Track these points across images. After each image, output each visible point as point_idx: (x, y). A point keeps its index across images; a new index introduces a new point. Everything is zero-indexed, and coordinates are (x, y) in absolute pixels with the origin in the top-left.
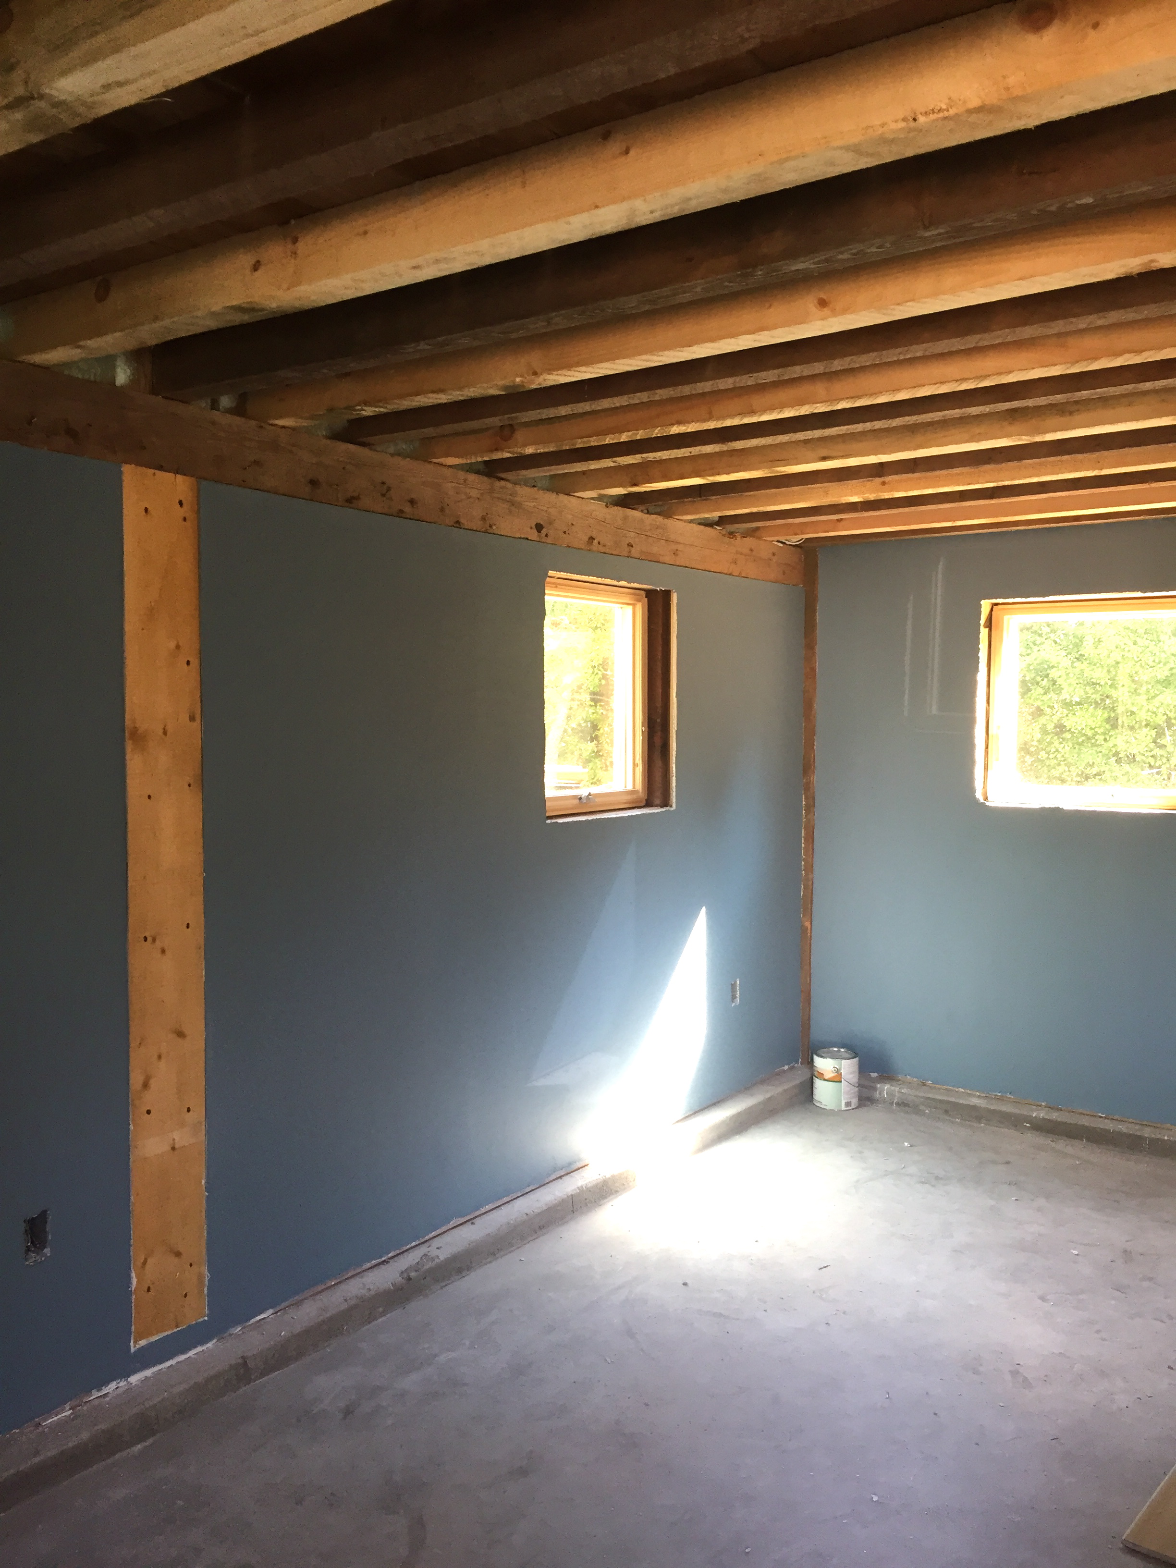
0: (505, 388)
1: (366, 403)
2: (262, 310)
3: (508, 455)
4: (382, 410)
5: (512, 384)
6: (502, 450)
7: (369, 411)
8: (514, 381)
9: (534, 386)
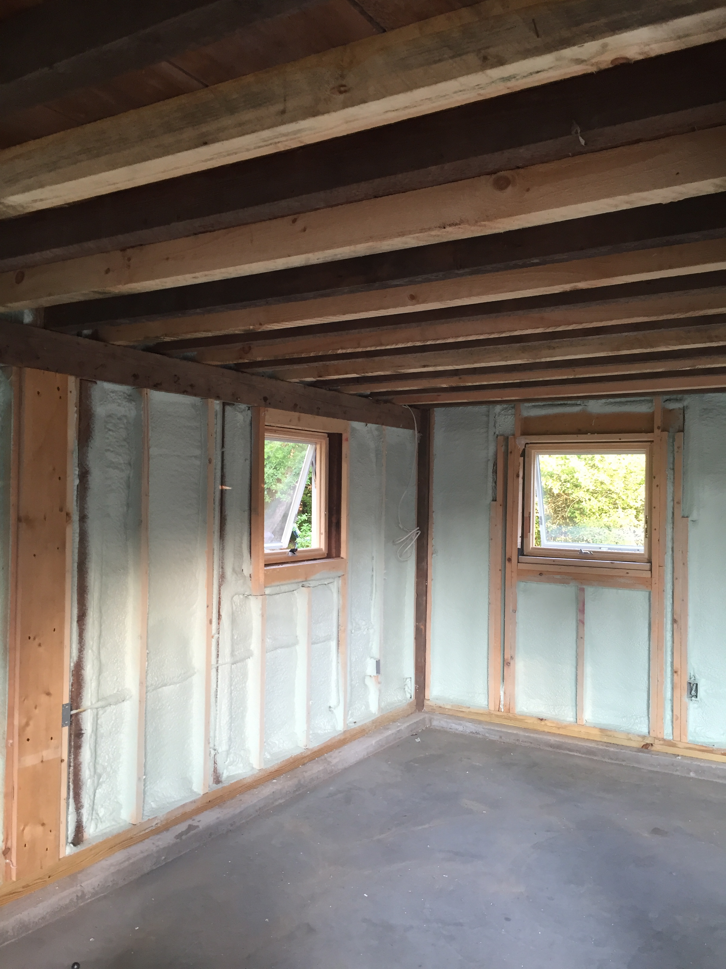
0: (245, 330)
1: (166, 335)
2: (110, 293)
3: (247, 361)
4: (175, 339)
5: (248, 329)
6: (244, 359)
7: (168, 339)
8: (249, 328)
9: (259, 330)
